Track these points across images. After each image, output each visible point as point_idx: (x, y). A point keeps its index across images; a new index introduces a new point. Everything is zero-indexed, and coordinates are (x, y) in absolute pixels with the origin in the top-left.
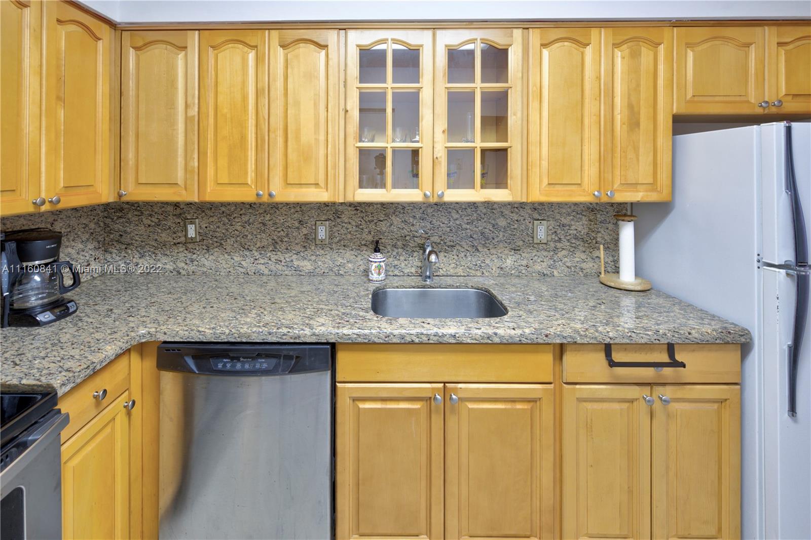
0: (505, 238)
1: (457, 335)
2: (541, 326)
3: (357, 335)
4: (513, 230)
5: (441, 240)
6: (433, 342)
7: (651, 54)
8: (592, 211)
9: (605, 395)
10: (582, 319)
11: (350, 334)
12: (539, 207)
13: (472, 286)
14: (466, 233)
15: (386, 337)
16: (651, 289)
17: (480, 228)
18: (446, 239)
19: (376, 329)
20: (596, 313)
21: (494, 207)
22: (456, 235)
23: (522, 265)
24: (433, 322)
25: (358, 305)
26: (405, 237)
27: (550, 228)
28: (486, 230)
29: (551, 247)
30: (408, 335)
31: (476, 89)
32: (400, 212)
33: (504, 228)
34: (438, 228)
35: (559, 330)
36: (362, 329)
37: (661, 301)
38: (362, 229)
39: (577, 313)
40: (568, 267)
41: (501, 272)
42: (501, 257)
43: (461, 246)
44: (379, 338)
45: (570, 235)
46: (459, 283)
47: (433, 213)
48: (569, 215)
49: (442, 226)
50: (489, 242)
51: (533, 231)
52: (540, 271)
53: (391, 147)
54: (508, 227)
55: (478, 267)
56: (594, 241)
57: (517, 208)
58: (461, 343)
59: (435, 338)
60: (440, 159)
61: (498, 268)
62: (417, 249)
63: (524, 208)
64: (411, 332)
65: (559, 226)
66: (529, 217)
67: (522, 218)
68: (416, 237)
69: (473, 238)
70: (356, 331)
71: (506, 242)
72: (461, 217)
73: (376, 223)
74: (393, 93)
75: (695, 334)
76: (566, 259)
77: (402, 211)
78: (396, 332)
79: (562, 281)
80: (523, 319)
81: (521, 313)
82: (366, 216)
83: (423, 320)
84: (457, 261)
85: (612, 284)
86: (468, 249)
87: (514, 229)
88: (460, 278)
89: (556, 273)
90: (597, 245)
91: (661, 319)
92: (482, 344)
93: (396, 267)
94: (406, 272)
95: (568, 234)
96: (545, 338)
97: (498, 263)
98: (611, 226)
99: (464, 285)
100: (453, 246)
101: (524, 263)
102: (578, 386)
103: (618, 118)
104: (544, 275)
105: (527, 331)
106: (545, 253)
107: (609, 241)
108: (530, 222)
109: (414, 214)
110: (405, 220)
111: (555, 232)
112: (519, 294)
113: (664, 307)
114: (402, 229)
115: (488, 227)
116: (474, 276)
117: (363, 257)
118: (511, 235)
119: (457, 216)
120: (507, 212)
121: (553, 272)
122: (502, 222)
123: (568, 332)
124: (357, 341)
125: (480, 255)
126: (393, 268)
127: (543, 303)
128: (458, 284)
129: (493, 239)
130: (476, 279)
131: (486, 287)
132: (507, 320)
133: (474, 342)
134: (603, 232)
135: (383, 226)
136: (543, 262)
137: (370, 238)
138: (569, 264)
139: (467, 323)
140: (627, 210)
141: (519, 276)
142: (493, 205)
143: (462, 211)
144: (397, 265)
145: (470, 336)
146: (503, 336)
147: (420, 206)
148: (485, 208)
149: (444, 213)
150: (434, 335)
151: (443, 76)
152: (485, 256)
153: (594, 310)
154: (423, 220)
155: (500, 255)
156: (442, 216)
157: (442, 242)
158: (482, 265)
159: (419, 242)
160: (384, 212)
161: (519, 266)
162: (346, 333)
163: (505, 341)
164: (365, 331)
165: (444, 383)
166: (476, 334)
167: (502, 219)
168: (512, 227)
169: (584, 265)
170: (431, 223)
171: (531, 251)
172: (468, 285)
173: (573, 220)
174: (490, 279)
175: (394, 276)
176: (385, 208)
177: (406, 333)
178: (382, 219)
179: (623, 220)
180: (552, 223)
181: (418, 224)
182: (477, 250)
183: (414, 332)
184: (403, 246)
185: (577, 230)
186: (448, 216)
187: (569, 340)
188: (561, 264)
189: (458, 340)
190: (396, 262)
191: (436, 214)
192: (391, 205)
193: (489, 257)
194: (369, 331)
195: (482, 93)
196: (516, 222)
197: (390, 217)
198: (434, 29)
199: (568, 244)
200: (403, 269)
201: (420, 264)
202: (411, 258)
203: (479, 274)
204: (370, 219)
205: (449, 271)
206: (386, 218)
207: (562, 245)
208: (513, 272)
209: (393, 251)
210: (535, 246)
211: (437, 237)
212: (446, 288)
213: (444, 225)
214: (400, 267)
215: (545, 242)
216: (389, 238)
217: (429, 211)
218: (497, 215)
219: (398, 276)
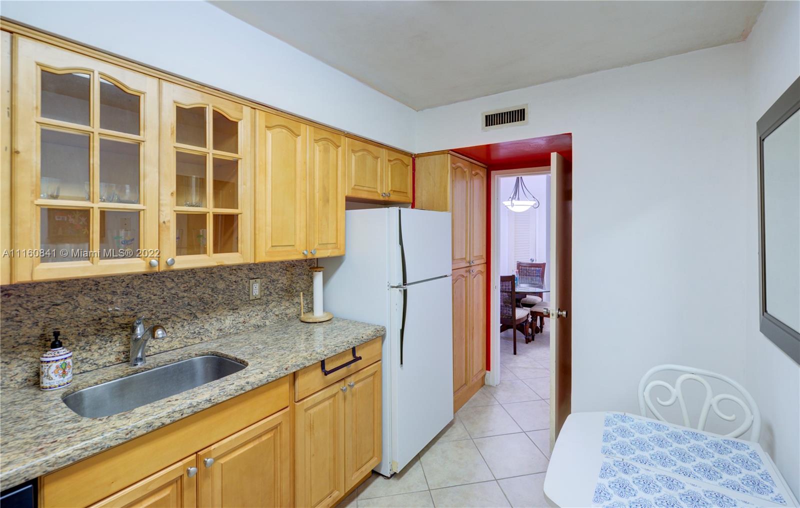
0: (224, 300)
1: (212, 398)
2: (281, 363)
3: (82, 449)
4: (231, 291)
5: (152, 314)
6: (187, 415)
7: (335, 152)
8: (293, 267)
9: (321, 398)
10: (304, 348)
11: (70, 452)
12: (254, 267)
13: (196, 355)
14: (183, 302)
15: (127, 434)
16: (333, 318)
17: (198, 294)
18: (159, 312)
19: (112, 431)
20: (311, 342)
21: (213, 271)
22: (171, 306)
23: (240, 322)
24: (181, 397)
25: (53, 420)
26: (100, 319)
27: (263, 284)
28: (204, 295)
29: (263, 302)
30: (157, 420)
31: (208, 154)
32: (90, 290)
33: (223, 291)
34: (148, 301)
35: (294, 361)
36: (87, 440)
37: (341, 323)
38: (21, 322)
39: (299, 346)
40: (277, 315)
41: (221, 334)
42: (220, 319)
43: (177, 317)
44: (116, 439)
45: (278, 288)
46: (179, 355)
47: (141, 285)
48: (277, 271)
49: (153, 298)
50: (208, 306)
51: (249, 290)
52: (255, 324)
53: (99, 208)
54: (227, 289)
55: (197, 334)
56: (295, 290)
57: (235, 270)
58: (217, 404)
59: (189, 411)
60: (167, 224)
61: (218, 330)
62: (118, 331)
63: (242, 269)
64: (161, 415)
65: (270, 282)
66: (246, 277)
67: (240, 279)
68: (118, 317)
69: (191, 305)
70: (78, 446)
71: (225, 304)
72: (177, 285)
73: (47, 310)
74: (101, 140)
75: (365, 337)
76: (275, 309)
77: (94, 288)
78: (141, 423)
79: (274, 327)
80: (264, 363)
81: (259, 360)
82: (28, 301)
83: (169, 399)
84: (172, 334)
85: (311, 321)
86: (185, 318)
87: (233, 290)
88: (177, 350)
89: (268, 323)
90: (296, 293)
91: (346, 333)
92: (237, 396)
93: (85, 361)
94: (101, 363)
95: (276, 288)
96: (285, 372)
97: (217, 325)
98: (305, 277)
99: (186, 355)
100: (167, 319)
101: (242, 320)
102: (305, 400)
103: (317, 195)
104: (259, 327)
105: (272, 371)
106: (259, 308)
107: (304, 289)
108: (246, 282)
109: (113, 289)
110: (99, 299)
111: (267, 287)
112: (246, 347)
113: (344, 327)
114: (95, 310)
115: (207, 292)
116: (192, 345)
117: (21, 362)
118: (230, 296)
119: (172, 285)
120: (226, 275)
121: (265, 322)
122: (221, 285)
123: (300, 361)
124: (81, 458)
125: (199, 322)
126: (79, 363)
127: (271, 347)
128: (180, 357)
129: (213, 302)
130: (196, 347)
131: (213, 351)
132: (252, 369)
133: (230, 397)
134: (300, 283)
135: (62, 312)
136: (258, 315)
137: (37, 331)
138: (276, 313)
139: (218, 385)
140: (314, 264)
141: (237, 333)
142: (212, 269)
143: (178, 279)
144: (86, 358)
145: (225, 393)
146: (254, 383)
147: (123, 278)
148: (204, 273)
149: (156, 283)
150: (188, 408)
151: (172, 134)
152: (204, 321)
153: (308, 341)
154: (127, 294)
155: (219, 317)
156: (153, 287)
157: (153, 317)
158: (201, 331)
159: (122, 322)
160: (62, 293)
161: (237, 323)
162: (61, 456)
163: (256, 386)
164: (94, 439)
165: (196, 453)
166: (231, 390)
167: (221, 282)
168: (231, 288)
169: (288, 311)
170: (138, 296)
171: (248, 308)
172: (191, 355)
173: (280, 275)
174: (211, 343)
175: (81, 373)
176: (64, 287)
177: (154, 419)
178: (59, 302)
179: (316, 271)
180: (265, 280)
181: (119, 301)
182: (196, 317)
183: (164, 413)
184: (96, 332)
185: (283, 283)
186: (161, 287)
187: (301, 366)
188: (272, 314)
189: (214, 402)
190: (84, 355)
191: (145, 286)
192: (76, 282)
193: (208, 321)
194: (102, 437)
195: (214, 159)
196: (234, 283)
197: (75, 297)
198: (159, 78)
199: (277, 296)
200: (96, 360)
201: (122, 348)
202: (109, 344)
203: (197, 341)
204: (36, 304)
205: (163, 347)
206: (66, 300)
207: (272, 298)
208: (232, 331)
209: (79, 340)
210: (251, 302)
211: (147, 312)
212: (166, 365)
213: (155, 297)
214: (91, 359)
215: (259, 297)
216: (72, 325)
217: (135, 283)
218: (216, 279)
219: (87, 371)
